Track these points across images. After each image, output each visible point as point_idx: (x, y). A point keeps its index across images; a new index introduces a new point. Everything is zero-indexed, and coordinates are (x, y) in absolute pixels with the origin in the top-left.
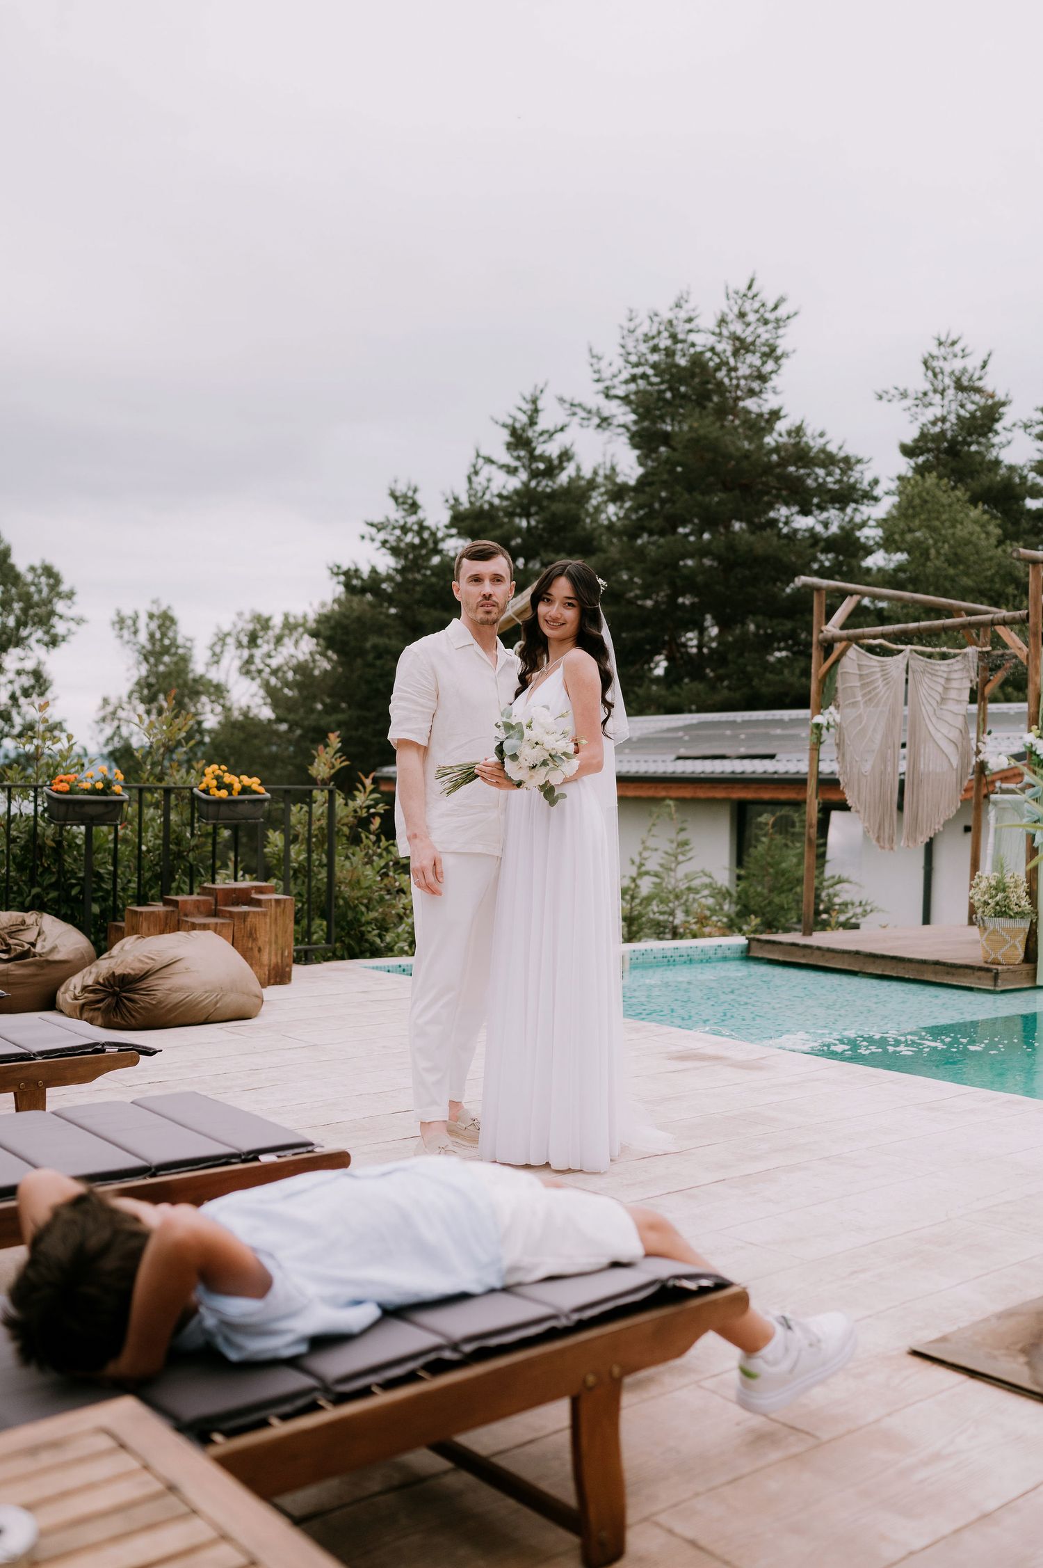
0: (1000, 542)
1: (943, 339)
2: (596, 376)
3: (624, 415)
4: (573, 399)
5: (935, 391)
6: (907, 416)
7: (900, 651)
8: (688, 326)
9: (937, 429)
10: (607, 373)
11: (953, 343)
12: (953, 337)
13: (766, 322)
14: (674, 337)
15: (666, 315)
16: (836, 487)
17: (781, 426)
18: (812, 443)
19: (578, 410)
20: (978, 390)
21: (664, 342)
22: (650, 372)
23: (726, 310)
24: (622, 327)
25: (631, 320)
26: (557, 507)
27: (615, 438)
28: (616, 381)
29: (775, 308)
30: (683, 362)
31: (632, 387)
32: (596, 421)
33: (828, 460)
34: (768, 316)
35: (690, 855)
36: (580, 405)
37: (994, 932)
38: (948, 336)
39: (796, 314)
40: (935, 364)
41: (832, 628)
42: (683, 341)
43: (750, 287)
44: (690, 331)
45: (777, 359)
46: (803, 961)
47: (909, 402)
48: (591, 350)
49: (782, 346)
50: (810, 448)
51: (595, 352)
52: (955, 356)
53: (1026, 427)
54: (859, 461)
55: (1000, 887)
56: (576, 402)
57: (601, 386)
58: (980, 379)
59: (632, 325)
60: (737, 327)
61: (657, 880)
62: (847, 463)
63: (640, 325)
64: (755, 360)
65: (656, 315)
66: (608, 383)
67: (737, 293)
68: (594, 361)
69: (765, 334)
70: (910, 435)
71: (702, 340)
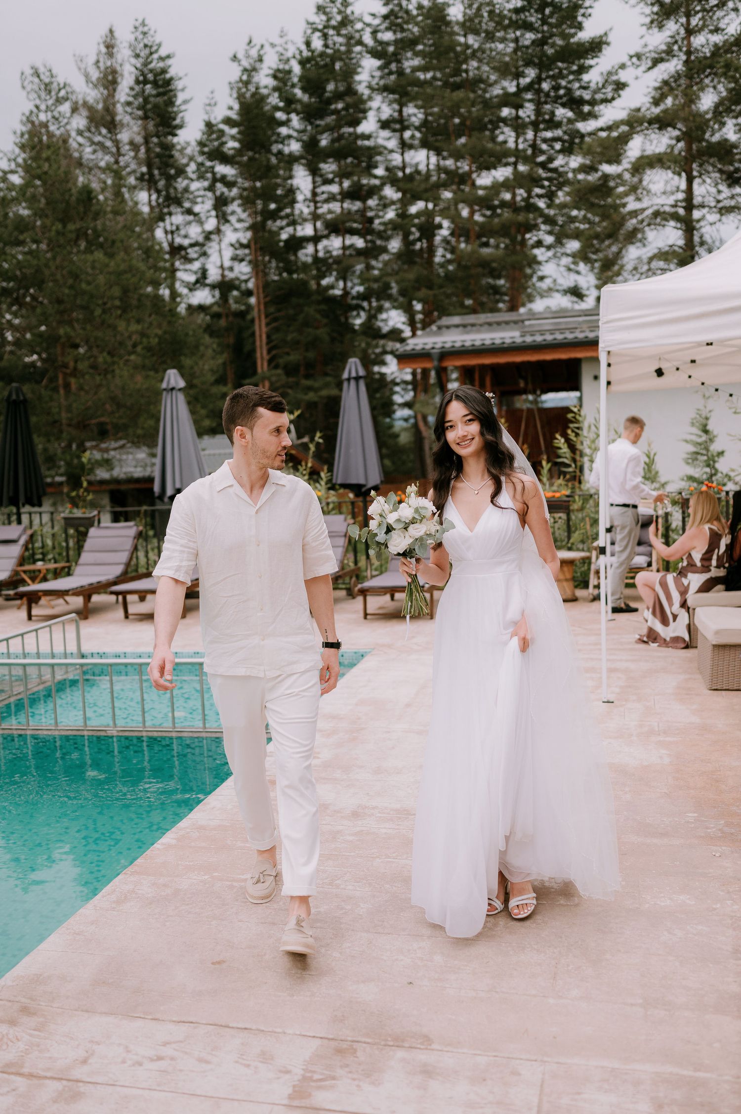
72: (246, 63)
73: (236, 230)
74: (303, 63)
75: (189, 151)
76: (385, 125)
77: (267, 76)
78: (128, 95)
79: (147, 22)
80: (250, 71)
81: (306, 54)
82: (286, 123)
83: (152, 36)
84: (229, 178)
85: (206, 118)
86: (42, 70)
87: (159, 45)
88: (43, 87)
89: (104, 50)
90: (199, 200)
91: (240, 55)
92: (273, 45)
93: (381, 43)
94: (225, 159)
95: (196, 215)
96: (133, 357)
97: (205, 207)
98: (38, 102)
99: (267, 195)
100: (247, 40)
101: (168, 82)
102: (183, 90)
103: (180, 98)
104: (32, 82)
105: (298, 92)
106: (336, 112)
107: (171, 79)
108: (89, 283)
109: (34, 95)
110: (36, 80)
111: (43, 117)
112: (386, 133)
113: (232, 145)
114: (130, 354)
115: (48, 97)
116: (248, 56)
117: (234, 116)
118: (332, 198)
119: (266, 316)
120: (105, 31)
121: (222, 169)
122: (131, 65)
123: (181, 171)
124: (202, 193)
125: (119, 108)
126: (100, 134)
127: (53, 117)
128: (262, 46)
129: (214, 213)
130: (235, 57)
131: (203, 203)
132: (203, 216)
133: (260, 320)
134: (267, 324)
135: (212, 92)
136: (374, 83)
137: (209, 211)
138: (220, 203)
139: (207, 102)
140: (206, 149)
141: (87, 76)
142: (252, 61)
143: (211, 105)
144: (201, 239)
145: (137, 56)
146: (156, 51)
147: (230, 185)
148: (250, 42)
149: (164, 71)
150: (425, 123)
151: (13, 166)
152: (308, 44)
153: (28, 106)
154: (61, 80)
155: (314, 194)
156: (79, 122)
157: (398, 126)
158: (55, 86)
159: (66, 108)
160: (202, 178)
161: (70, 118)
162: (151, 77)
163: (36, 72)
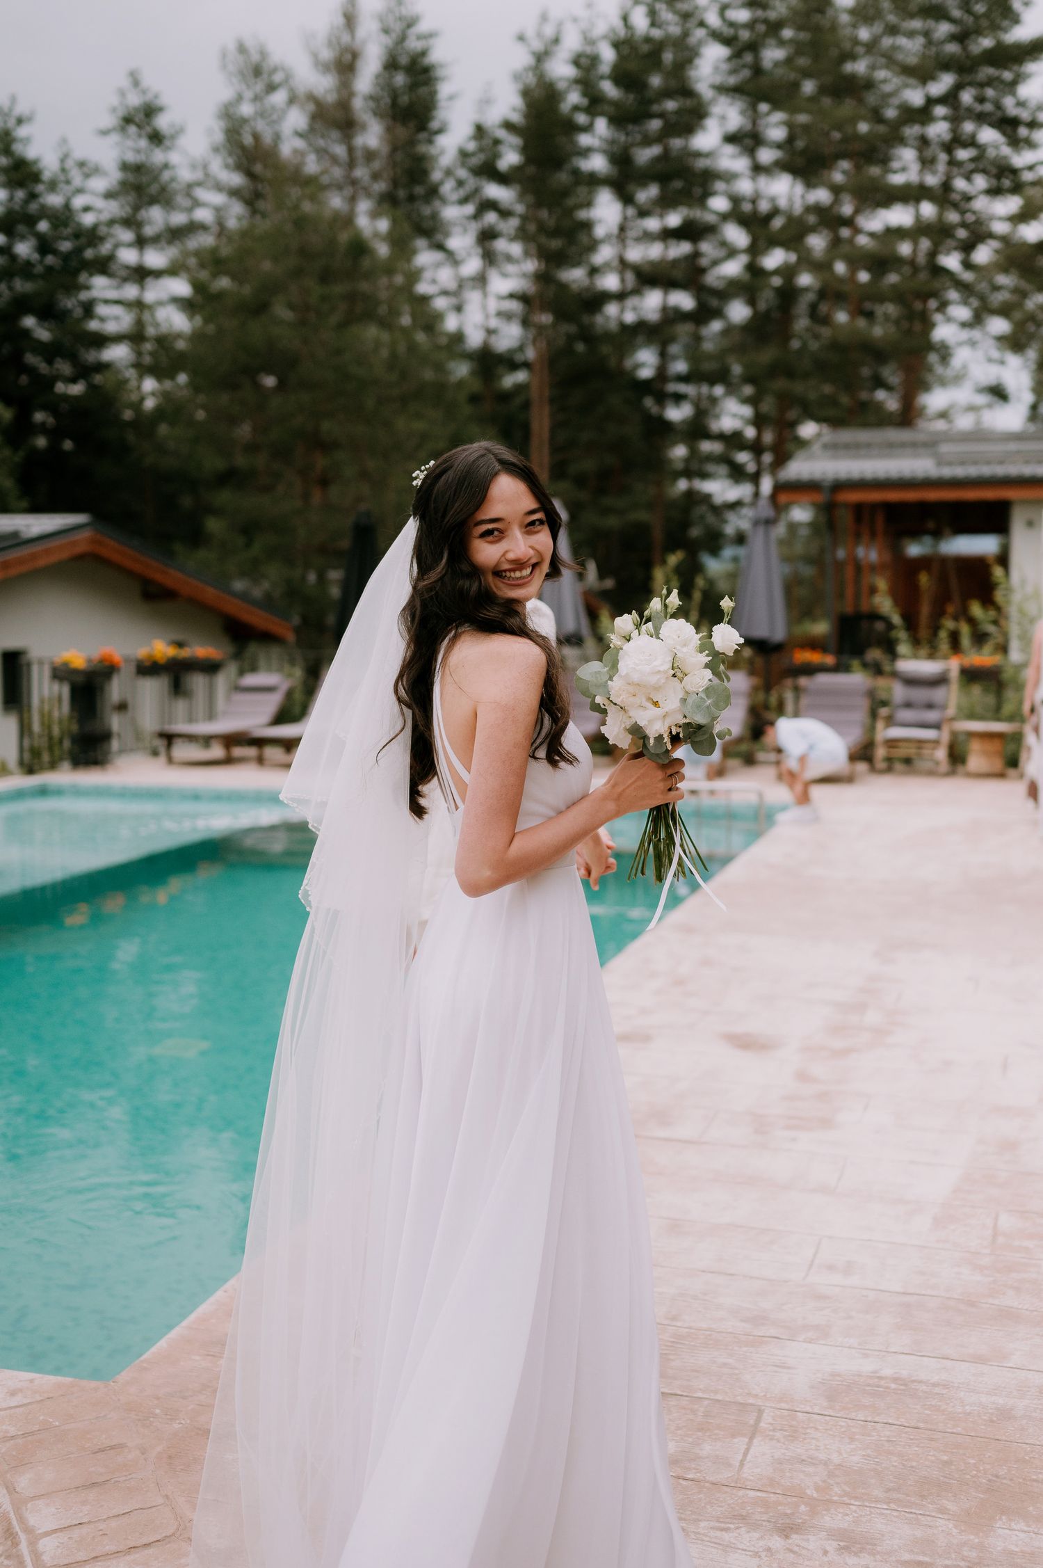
72: (538, 46)
73: (506, 275)
74: (617, 45)
75: (446, 161)
76: (731, 139)
77: (565, 62)
78: (374, 86)
80: (541, 57)
81: (622, 32)
82: (588, 128)
84: (505, 205)
85: (477, 119)
86: (251, 44)
87: (418, 19)
88: (250, 68)
89: (340, 20)
90: (456, 232)
91: (530, 34)
92: (575, 20)
93: (732, 24)
94: (502, 179)
95: (450, 254)
97: (462, 241)
98: (243, 88)
99: (555, 233)
100: (540, 13)
101: (428, 70)
102: (447, 80)
103: (444, 90)
104: (236, 62)
105: (609, 89)
106: (661, 115)
107: (434, 65)
108: (359, 364)
109: (237, 80)
110: (242, 59)
111: (246, 109)
112: (730, 149)
113: (510, 158)
115: (254, 81)
116: (539, 35)
117: (516, 118)
118: (648, 237)
119: (551, 402)
121: (494, 191)
122: (378, 41)
123: (433, 192)
124: (461, 222)
125: (358, 104)
126: (330, 138)
127: (263, 111)
128: (561, 23)
129: (479, 251)
130: (522, 36)
131: (461, 235)
132: (459, 255)
135: (489, 84)
136: (718, 80)
137: (470, 248)
138: (488, 237)
139: (481, 96)
140: (471, 161)
141: (315, 56)
142: (545, 42)
143: (486, 102)
144: (452, 286)
145: (386, 31)
146: (415, 25)
147: (505, 213)
148: (545, 14)
149: (424, 53)
150: (790, 140)
151: (199, 175)
152: (625, 19)
153: (229, 94)
154: (275, 60)
155: (622, 229)
156: (296, 119)
157: (748, 141)
158: (267, 67)
159: (279, 98)
160: (464, 201)
161: (284, 112)
162: (404, 60)
163: (242, 49)
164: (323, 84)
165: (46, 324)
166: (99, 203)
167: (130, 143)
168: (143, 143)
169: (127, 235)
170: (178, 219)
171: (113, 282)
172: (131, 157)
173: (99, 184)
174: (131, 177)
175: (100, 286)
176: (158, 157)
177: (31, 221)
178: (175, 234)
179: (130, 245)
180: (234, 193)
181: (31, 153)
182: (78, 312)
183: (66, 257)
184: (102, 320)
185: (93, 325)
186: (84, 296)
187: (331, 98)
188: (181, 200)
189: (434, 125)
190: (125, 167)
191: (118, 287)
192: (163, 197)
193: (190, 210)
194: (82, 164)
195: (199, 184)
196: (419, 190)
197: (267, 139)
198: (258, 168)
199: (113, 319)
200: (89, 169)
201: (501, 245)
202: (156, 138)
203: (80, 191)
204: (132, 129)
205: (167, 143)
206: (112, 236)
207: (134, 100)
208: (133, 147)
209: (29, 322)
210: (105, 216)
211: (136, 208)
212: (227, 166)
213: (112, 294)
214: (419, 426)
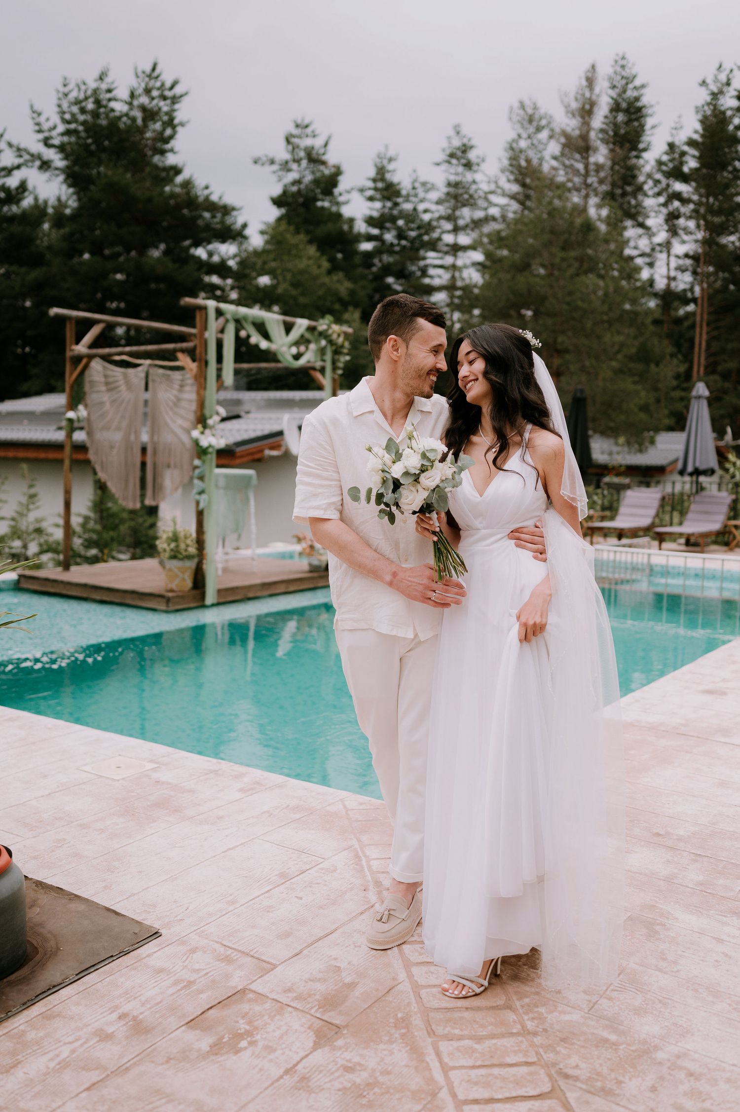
0: (329, 272)
1: (299, 122)
2: (37, 128)
3: (58, 160)
4: (19, 144)
5: (294, 161)
6: (274, 178)
7: (136, 366)
8: (108, 96)
9: (294, 189)
10: (46, 126)
11: (307, 126)
12: (306, 122)
13: (164, 98)
14: (98, 102)
15: (92, 85)
16: (218, 226)
17: (179, 179)
18: (199, 193)
19: (24, 153)
20: (324, 163)
21: (90, 106)
22: (81, 128)
23: (135, 84)
24: (58, 91)
25: (65, 85)
26: (16, 229)
27: (54, 177)
28: (54, 133)
29: (172, 88)
30: (104, 122)
31: (66, 139)
32: (38, 163)
33: (212, 207)
34: (169, 94)
35: (37, 504)
36: (26, 150)
37: (170, 570)
38: (303, 120)
39: (186, 94)
40: (295, 140)
41: (81, 348)
42: (106, 107)
43: (154, 69)
44: (110, 100)
45: (174, 127)
46: (52, 590)
47: (275, 167)
48: (32, 107)
49: (179, 117)
50: (197, 197)
51: (36, 108)
52: (307, 136)
53: (362, 190)
54: (234, 209)
55: (175, 538)
56: (22, 146)
57: (41, 136)
58: (324, 154)
59: (66, 90)
60: (144, 100)
61: (13, 523)
62: (226, 210)
63: (70, 91)
64: (158, 126)
65: (84, 84)
66: (46, 134)
67: (144, 72)
68: (35, 115)
69: (165, 106)
70: (277, 191)
71: (119, 107)
72: (714, 88)
73: (684, 242)
75: (647, 169)
77: (732, 97)
78: (604, 123)
79: (626, 56)
80: (715, 95)
83: (630, 69)
84: (685, 195)
85: (670, 140)
86: (527, 103)
87: (634, 77)
88: (527, 118)
89: (584, 83)
90: (652, 214)
91: (709, 81)
94: (684, 178)
95: (647, 229)
96: (614, 363)
97: (655, 221)
98: (521, 131)
99: (719, 212)
100: (717, 66)
101: (639, 109)
102: (651, 115)
103: (649, 122)
104: (518, 115)
107: (644, 107)
108: (583, 301)
109: (518, 126)
110: (522, 112)
111: (523, 144)
113: (691, 164)
114: (611, 359)
115: (528, 126)
116: (716, 80)
117: (696, 137)
119: (708, 324)
120: (587, 66)
121: (679, 187)
122: (607, 94)
123: (640, 189)
124: (657, 209)
125: (593, 135)
126: (573, 159)
127: (533, 144)
128: (731, 71)
129: (666, 227)
130: (704, 82)
131: (656, 217)
132: (654, 230)
133: (701, 327)
134: (708, 333)
135: (680, 117)
137: (661, 225)
138: (672, 217)
139: (673, 125)
140: (664, 168)
141: (567, 107)
142: (719, 85)
143: (677, 128)
144: (648, 250)
145: (614, 87)
146: (632, 81)
147: (684, 201)
148: (720, 67)
149: (637, 99)
151: (493, 187)
153: (513, 135)
154: (542, 111)
156: (554, 148)
158: (537, 116)
159: (544, 135)
160: (659, 194)
161: (546, 145)
162: (624, 105)
163: (522, 106)
164: (572, 125)
165: (400, 281)
166: (433, 207)
167: (452, 170)
168: (460, 169)
169: (448, 226)
170: (479, 214)
171: (440, 255)
172: (453, 178)
173: (434, 196)
174: (452, 190)
175: (432, 257)
176: (469, 176)
177: (393, 219)
178: (477, 224)
179: (449, 232)
180: (513, 197)
181: (395, 178)
182: (419, 273)
183: (413, 241)
184: (431, 277)
185: (427, 281)
186: (422, 263)
187: (577, 132)
188: (482, 203)
189: (641, 146)
190: (449, 184)
191: (441, 258)
192: (470, 202)
193: (486, 209)
194: (424, 184)
195: (492, 192)
196: (629, 189)
197: (535, 162)
198: (528, 181)
199: (438, 277)
200: (427, 186)
201: (682, 222)
202: (468, 165)
203: (422, 201)
204: (454, 161)
205: (475, 168)
206: (439, 227)
207: (457, 143)
208: (455, 172)
209: (390, 280)
210: (437, 215)
211: (454, 209)
212: (509, 181)
213: (438, 262)
214: (620, 338)
